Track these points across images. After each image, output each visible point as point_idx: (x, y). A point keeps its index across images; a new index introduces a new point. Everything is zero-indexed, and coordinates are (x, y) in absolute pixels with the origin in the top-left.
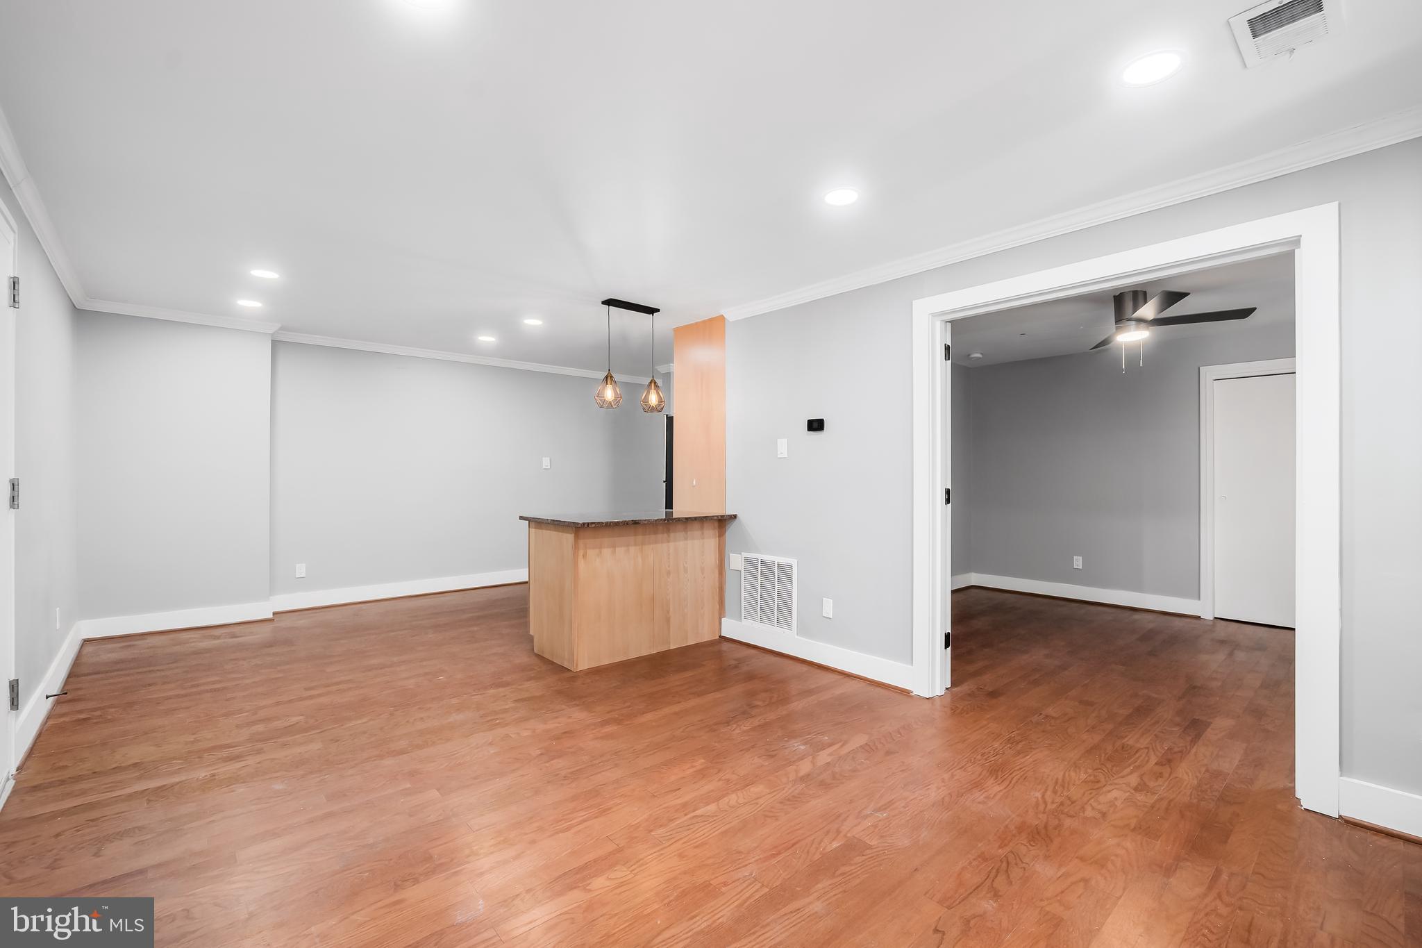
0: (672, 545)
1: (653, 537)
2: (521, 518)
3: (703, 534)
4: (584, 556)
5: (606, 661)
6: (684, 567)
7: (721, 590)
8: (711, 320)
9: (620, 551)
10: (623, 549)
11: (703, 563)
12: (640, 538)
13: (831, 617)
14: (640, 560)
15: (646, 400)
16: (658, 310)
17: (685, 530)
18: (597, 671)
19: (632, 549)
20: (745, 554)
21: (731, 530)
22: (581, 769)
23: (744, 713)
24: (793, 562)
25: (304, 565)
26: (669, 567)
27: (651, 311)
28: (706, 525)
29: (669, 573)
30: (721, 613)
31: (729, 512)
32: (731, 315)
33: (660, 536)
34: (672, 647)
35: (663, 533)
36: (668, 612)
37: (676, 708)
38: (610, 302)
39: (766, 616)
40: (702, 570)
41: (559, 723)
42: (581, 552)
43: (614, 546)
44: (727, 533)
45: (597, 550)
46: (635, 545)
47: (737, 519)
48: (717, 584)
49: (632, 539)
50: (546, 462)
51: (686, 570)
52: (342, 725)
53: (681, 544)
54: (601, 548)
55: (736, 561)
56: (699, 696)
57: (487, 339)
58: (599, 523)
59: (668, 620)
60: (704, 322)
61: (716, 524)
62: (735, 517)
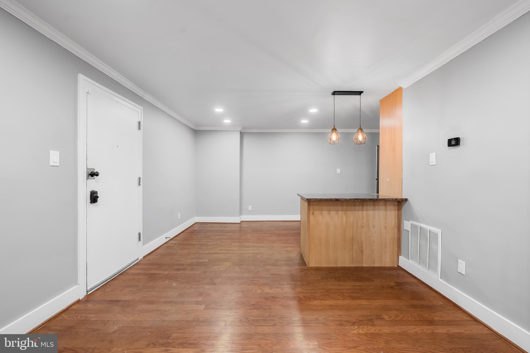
0: (365, 212)
1: (353, 207)
2: (298, 195)
3: (386, 208)
4: (313, 214)
5: (324, 265)
6: (373, 225)
7: (399, 240)
8: (396, 91)
9: (333, 213)
10: (335, 212)
11: (386, 224)
12: (344, 208)
13: (464, 274)
14: (344, 218)
15: (357, 139)
16: (362, 92)
17: (374, 205)
18: (318, 269)
19: (340, 213)
20: (411, 222)
21: (405, 207)
22: (258, 320)
23: (370, 320)
24: (438, 231)
25: (251, 206)
26: (363, 224)
27: (360, 93)
28: (388, 203)
29: (362, 227)
30: (399, 253)
31: (404, 197)
32: (404, 85)
33: (357, 207)
34: (364, 265)
35: (359, 206)
36: (362, 247)
37: (333, 302)
38: (335, 93)
39: (421, 261)
40: (386, 228)
41: (276, 291)
42: (311, 212)
43: (329, 211)
44: (403, 209)
45: (320, 212)
46: (342, 211)
47: (408, 201)
48: (396, 237)
49: (340, 208)
50: (338, 171)
51: (374, 226)
52: (213, 267)
53: (371, 213)
54: (322, 210)
55: (407, 225)
56: (353, 299)
57: (305, 121)
58: (316, 199)
59: (362, 251)
60: (393, 93)
61: (396, 203)
62: (406, 200)
